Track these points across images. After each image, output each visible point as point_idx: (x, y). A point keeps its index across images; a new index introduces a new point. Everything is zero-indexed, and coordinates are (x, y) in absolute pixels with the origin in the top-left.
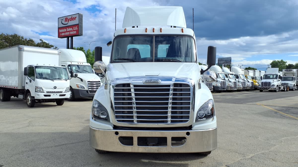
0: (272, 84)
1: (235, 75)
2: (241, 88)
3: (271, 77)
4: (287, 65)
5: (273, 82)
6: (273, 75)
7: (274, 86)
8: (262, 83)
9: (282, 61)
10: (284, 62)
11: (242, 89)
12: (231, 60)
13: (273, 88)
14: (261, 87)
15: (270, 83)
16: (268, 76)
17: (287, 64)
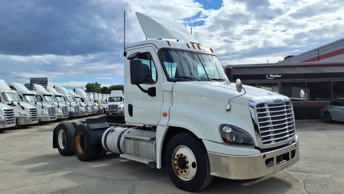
0: (119, 107)
1: (81, 98)
2: (90, 112)
3: (116, 99)
4: (101, 88)
5: (120, 105)
6: (117, 98)
7: (121, 108)
8: (109, 106)
9: (96, 83)
10: (99, 84)
11: (91, 114)
12: (47, 81)
13: (120, 111)
14: (108, 110)
15: (117, 106)
16: (112, 98)
17: (102, 86)
